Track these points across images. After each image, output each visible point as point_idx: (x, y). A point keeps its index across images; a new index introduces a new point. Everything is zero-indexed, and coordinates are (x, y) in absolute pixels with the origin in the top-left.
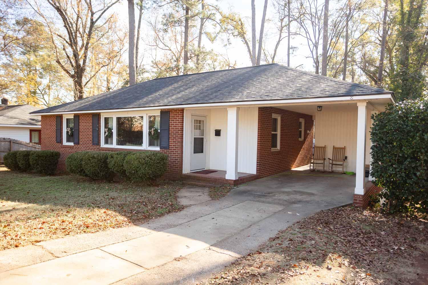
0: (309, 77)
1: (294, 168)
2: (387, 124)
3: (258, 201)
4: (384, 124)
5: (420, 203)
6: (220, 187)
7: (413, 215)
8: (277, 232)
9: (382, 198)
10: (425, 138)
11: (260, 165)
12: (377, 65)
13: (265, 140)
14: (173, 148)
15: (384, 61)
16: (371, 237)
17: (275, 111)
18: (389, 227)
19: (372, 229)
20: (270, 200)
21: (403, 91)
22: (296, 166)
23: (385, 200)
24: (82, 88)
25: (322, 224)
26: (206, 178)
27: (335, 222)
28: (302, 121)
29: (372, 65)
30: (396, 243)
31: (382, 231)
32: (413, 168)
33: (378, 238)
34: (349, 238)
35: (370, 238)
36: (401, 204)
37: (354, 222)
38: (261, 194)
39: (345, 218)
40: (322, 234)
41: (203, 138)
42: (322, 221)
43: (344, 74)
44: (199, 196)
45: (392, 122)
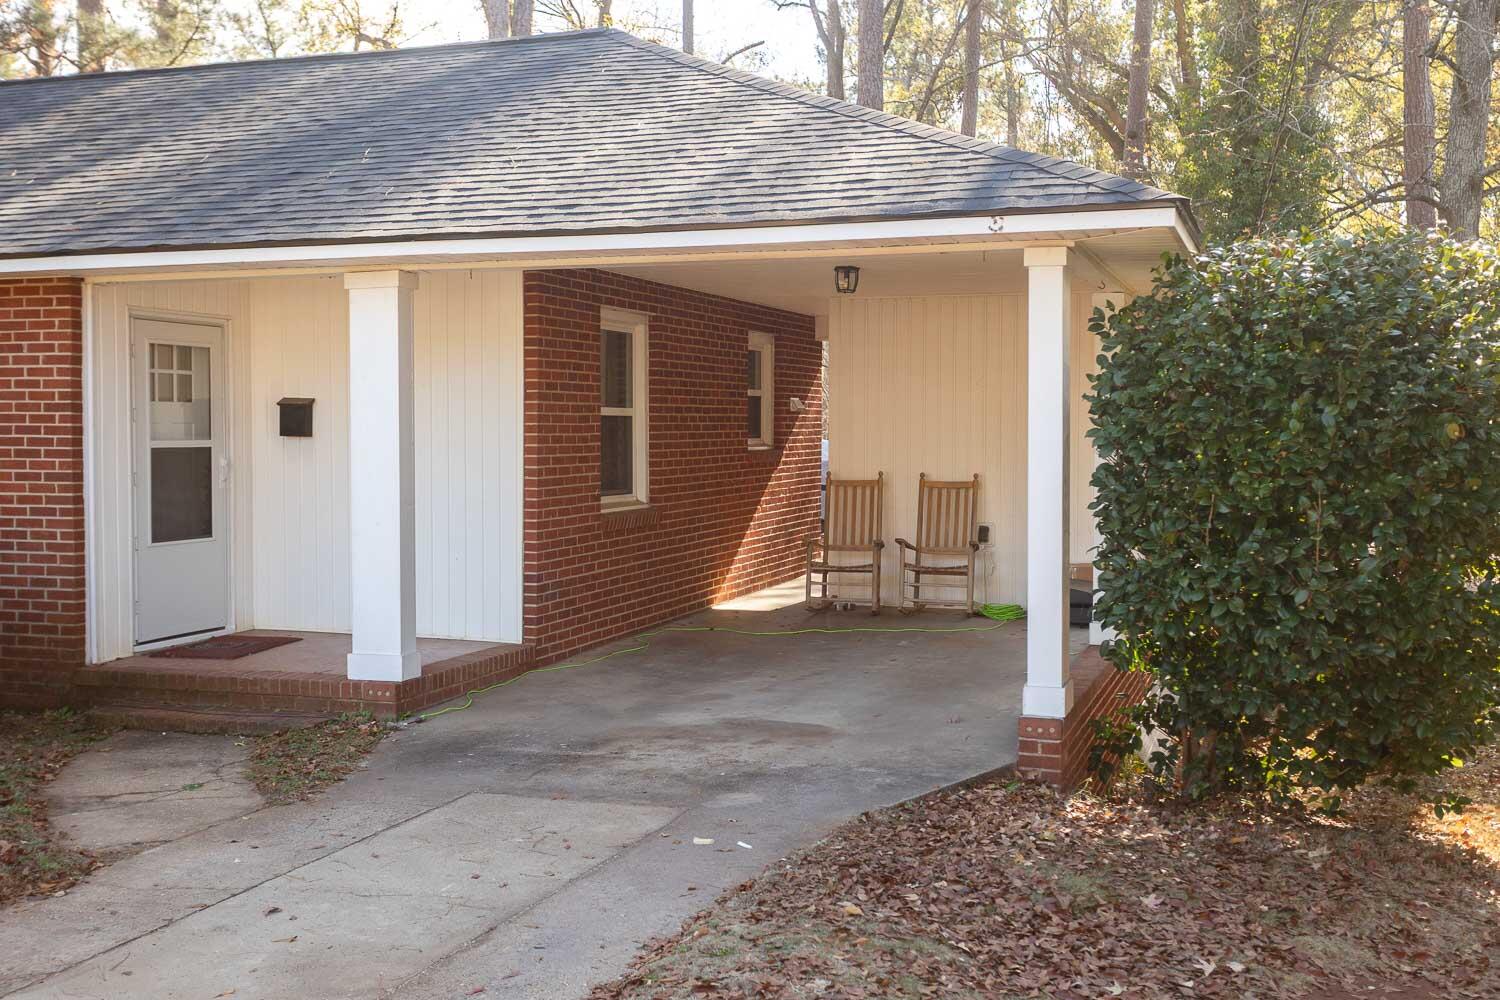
0: (785, 112)
1: (725, 599)
2: (1162, 359)
3: (533, 792)
4: (1151, 359)
5: (1312, 737)
6: (318, 726)
7: (1286, 798)
8: (632, 952)
9: (1150, 728)
10: (1325, 422)
11: (541, 589)
12: (1119, 62)
13: (563, 450)
14: (23, 512)
15: (1154, 45)
16: (1097, 926)
17: (616, 293)
18: (1179, 871)
19: (1102, 887)
20: (596, 779)
21: (1238, 192)
22: (738, 585)
23: (1164, 736)
25: (865, 884)
26: (233, 680)
27: (928, 871)
28: (761, 343)
29: (1101, 60)
30: (1210, 946)
31: (1147, 894)
32: (1280, 571)
33: (1128, 927)
34: (996, 945)
35: (1090, 933)
36: (1232, 750)
37: (1020, 858)
38: (549, 750)
39: (979, 843)
40: (863, 939)
41: (206, 453)
42: (869, 869)
43: (970, 104)
44: (192, 787)
45: (1186, 345)
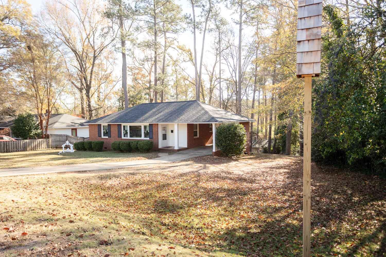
1: (207, 145)
6: (173, 152)
11: (188, 144)
13: (190, 134)
24: (90, 99)
26: (168, 149)
41: (166, 134)
